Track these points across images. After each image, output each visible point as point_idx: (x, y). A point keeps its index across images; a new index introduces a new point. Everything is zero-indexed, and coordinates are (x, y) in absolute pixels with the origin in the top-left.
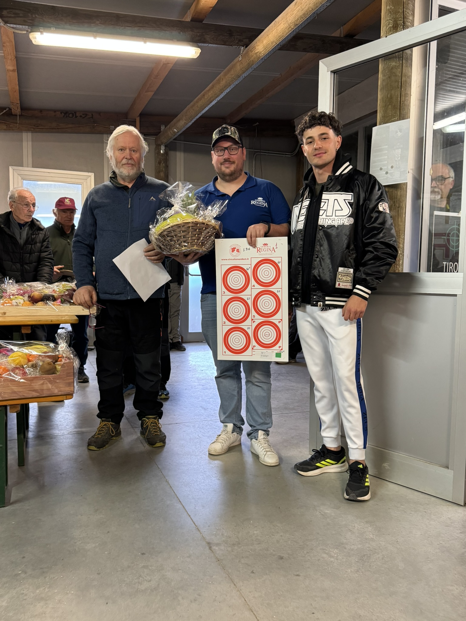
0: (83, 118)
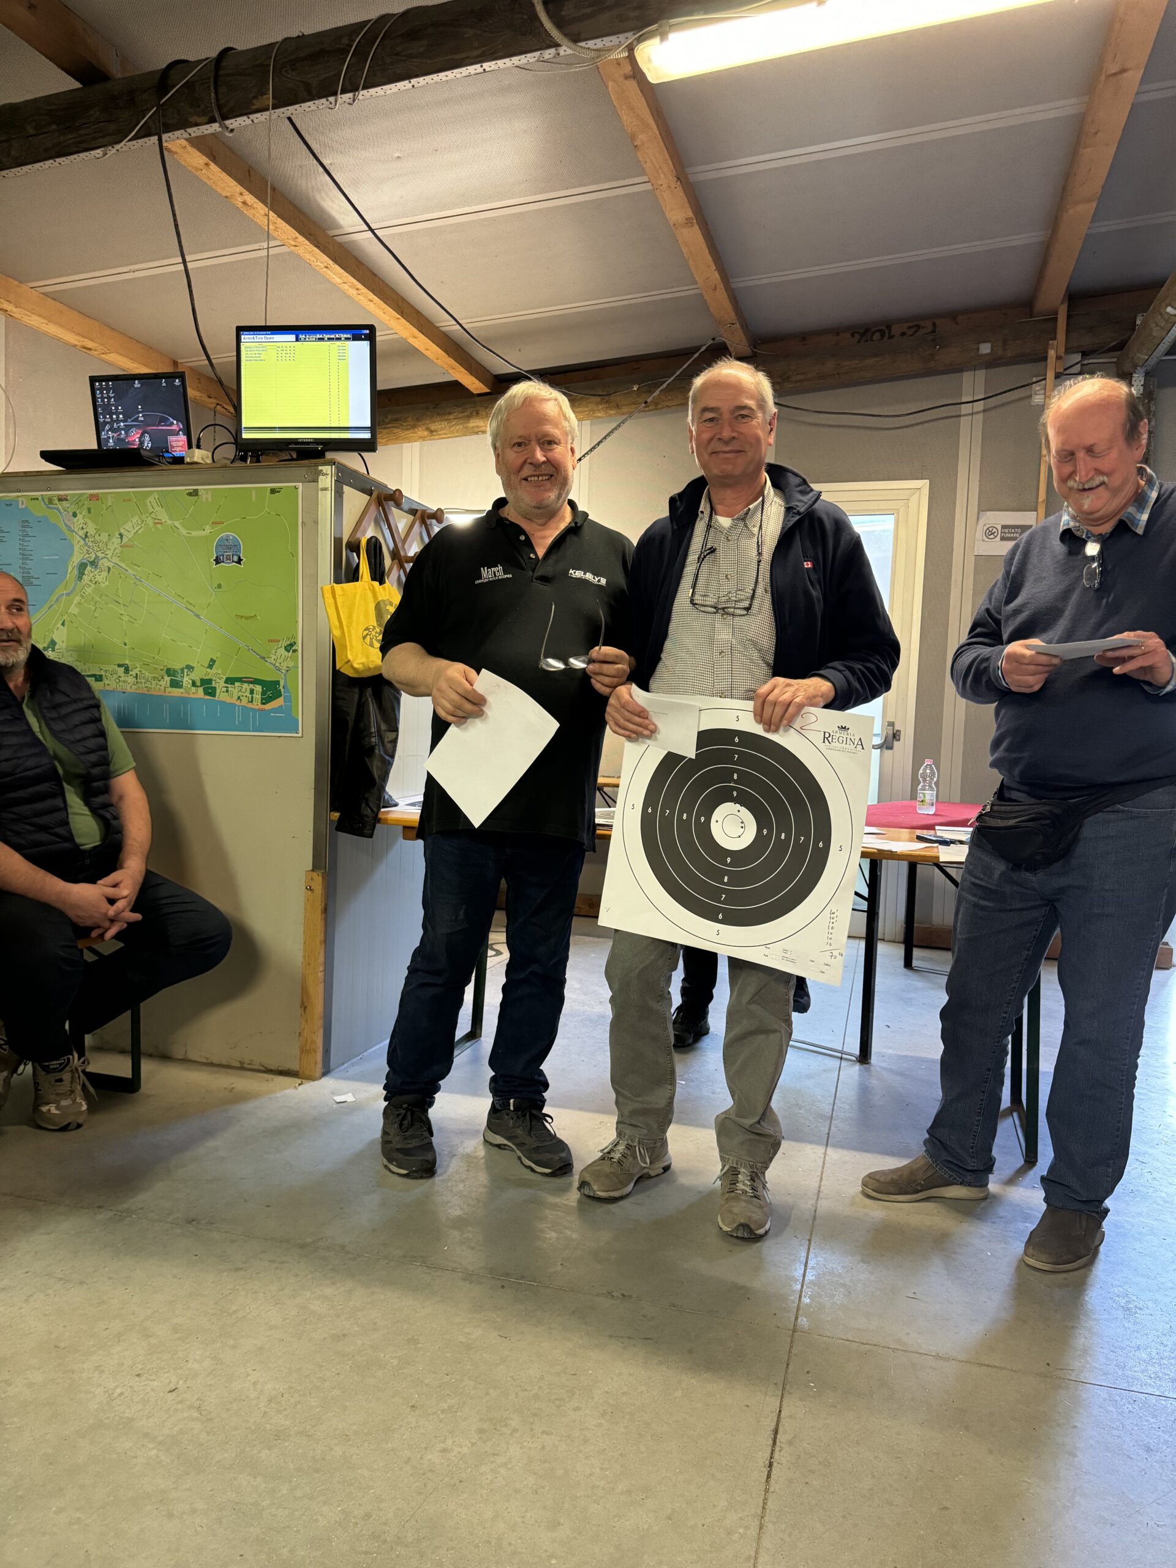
0: (910, 336)
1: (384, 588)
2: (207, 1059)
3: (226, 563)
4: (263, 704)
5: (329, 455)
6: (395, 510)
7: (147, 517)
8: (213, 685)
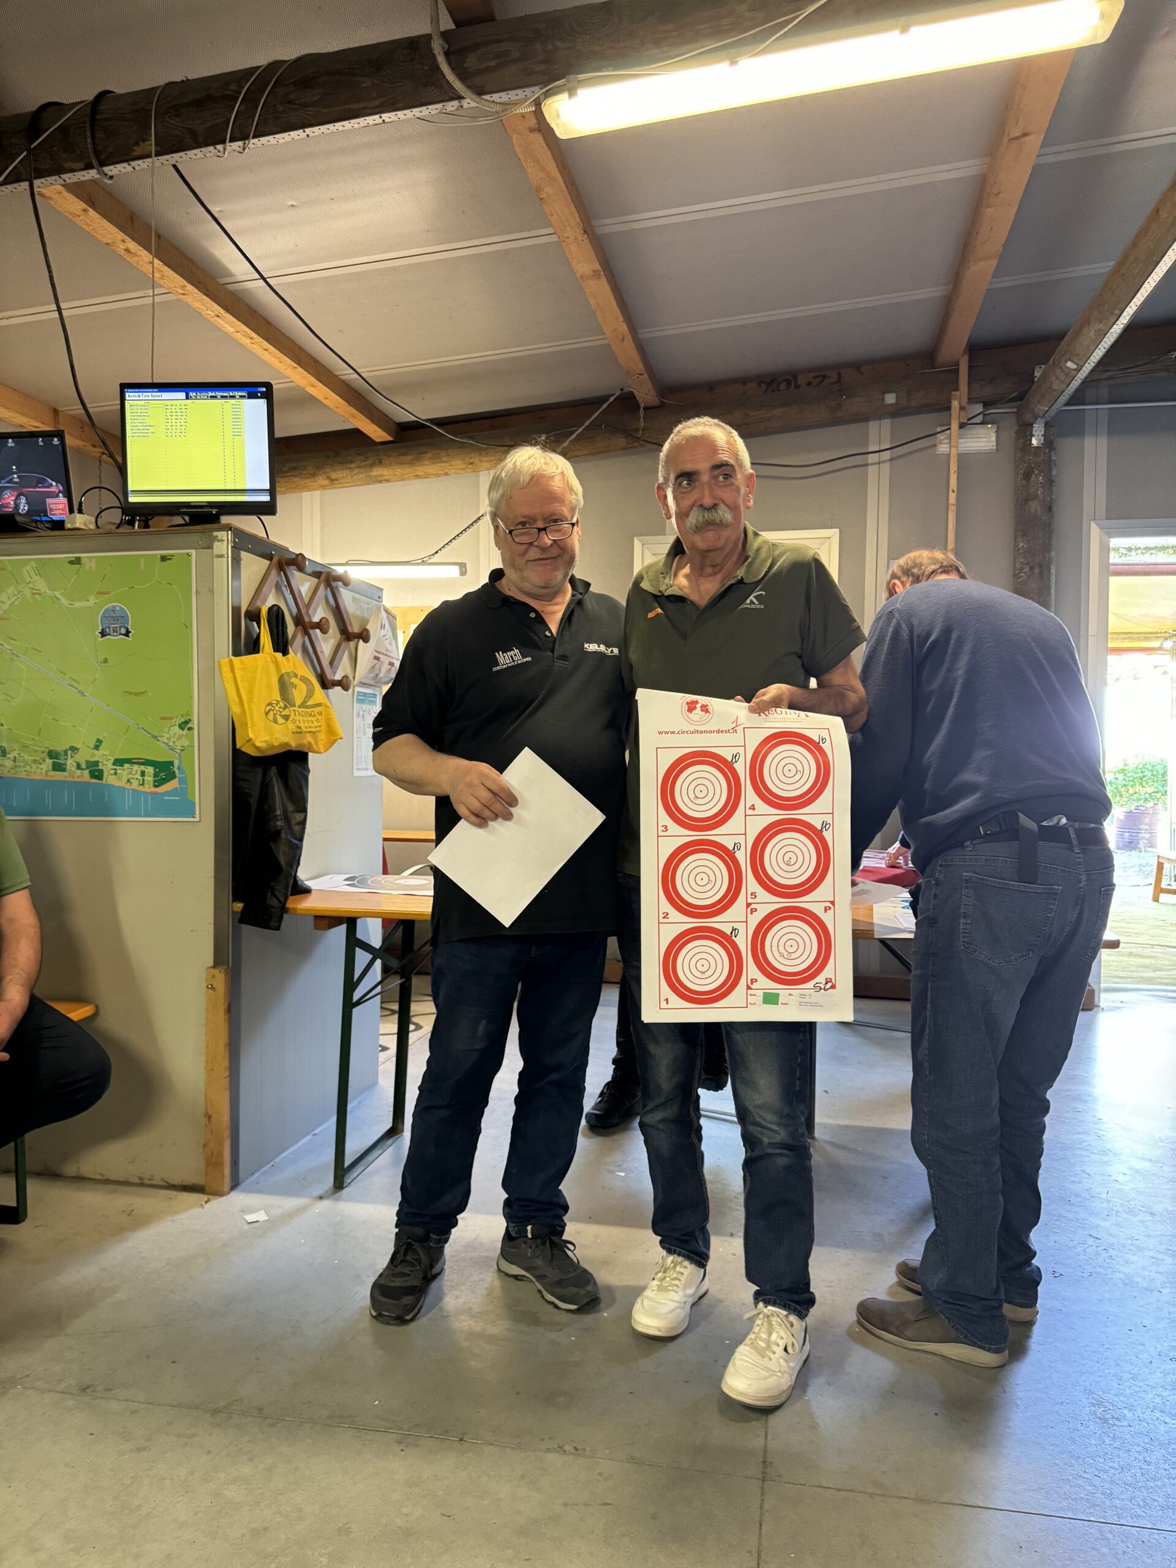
0: (815, 386)
1: (288, 659)
2: (102, 1175)
3: (115, 636)
4: (155, 786)
5: (225, 520)
6: (296, 573)
7: (24, 588)
8: (100, 768)
